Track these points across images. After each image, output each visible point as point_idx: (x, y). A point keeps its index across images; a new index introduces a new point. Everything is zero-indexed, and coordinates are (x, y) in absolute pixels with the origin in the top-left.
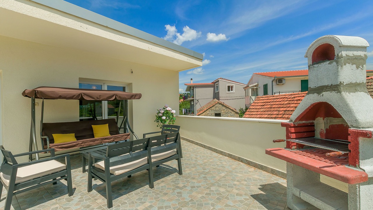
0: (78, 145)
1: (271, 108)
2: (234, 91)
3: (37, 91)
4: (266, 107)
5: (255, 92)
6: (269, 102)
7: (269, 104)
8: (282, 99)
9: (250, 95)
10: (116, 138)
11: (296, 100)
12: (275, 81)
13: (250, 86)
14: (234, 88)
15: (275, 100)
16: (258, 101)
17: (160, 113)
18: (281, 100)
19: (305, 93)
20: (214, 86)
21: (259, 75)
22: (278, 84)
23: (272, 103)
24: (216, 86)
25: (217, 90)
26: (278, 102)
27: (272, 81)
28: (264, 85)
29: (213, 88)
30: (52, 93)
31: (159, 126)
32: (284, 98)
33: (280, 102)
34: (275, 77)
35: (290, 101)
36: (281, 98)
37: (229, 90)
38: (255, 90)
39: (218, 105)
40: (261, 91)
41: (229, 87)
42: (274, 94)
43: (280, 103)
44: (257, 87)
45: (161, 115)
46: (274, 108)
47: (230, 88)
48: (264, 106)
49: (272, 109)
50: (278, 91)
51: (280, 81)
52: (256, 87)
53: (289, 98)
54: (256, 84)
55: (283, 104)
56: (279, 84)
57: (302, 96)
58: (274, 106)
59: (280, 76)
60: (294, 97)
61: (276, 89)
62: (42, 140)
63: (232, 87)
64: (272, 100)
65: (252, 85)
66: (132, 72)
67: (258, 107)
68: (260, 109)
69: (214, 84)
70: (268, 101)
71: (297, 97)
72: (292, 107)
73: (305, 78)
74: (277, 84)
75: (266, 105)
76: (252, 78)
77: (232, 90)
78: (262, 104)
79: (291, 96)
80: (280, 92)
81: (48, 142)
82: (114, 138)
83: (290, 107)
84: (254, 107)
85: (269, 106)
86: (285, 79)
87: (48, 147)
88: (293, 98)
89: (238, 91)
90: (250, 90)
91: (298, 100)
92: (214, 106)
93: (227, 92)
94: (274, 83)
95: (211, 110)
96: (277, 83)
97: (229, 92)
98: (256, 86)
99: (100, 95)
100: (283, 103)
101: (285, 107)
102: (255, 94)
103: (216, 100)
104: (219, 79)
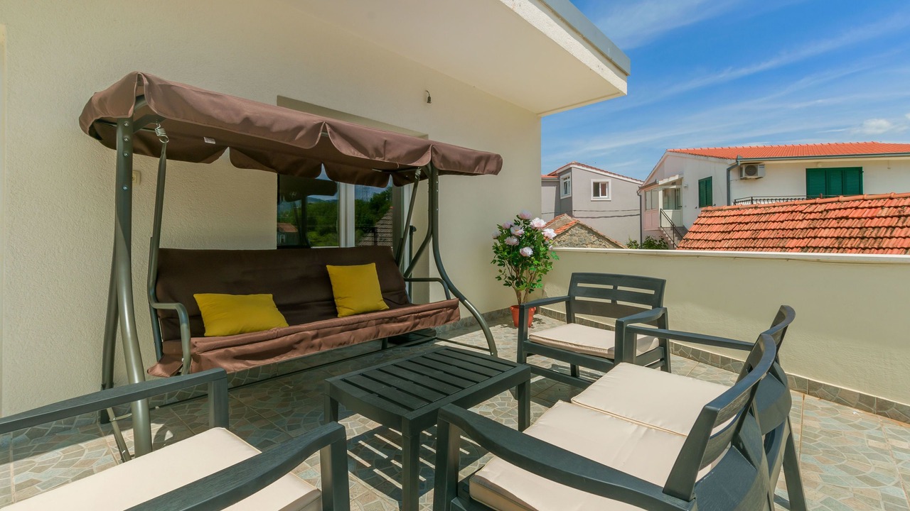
0: (303, 344)
1: (754, 239)
2: (608, 197)
3: (146, 82)
4: (737, 235)
5: (673, 198)
6: (747, 223)
7: (746, 227)
8: (786, 214)
9: (661, 206)
10: (420, 317)
11: (836, 219)
12: (736, 169)
13: (661, 183)
14: (609, 189)
15: (764, 218)
16: (710, 221)
17: (511, 235)
18: (783, 217)
19: (859, 200)
20: (557, 184)
21: (684, 155)
22: (746, 179)
23: (757, 226)
24: (562, 182)
25: (566, 193)
26: (774, 222)
27: (729, 170)
28: (700, 182)
29: (553, 189)
30: (215, 99)
31: (503, 277)
32: (792, 212)
33: (782, 222)
34: (737, 159)
35: (813, 220)
36: (783, 212)
37: (596, 194)
38: (670, 193)
39: (576, 230)
40: (690, 197)
41: (596, 185)
42: (735, 203)
43: (783, 226)
44: (678, 187)
45: (514, 241)
46: (763, 239)
47: (599, 189)
48: (729, 232)
49: (759, 243)
50: (748, 195)
51: (749, 169)
52: (675, 187)
53: (811, 213)
54: (677, 177)
55: (792, 230)
56: (749, 177)
57: (851, 208)
58: (763, 234)
59: (751, 157)
60: (827, 211)
61: (741, 191)
62: (157, 317)
63: (604, 186)
64: (755, 218)
65: (666, 181)
66: (429, 100)
67: (714, 236)
68: (720, 241)
69: (559, 178)
70: (741, 219)
71: (834, 210)
72: (826, 238)
73: (818, 163)
74: (744, 176)
75: (738, 231)
76: (663, 162)
77: (604, 194)
78: (722, 228)
79: (814, 206)
80: (752, 200)
81: (185, 328)
82: (416, 318)
83: (820, 238)
84: (699, 236)
85: (747, 234)
86: (764, 165)
87: (186, 350)
88: (821, 212)
89: (622, 196)
90: (661, 193)
91: (841, 218)
92: (567, 232)
93: (593, 198)
94: (734, 175)
95: (559, 242)
96: (741, 176)
97: (596, 198)
98: (673, 183)
99: (386, 141)
100: (791, 225)
101: (803, 238)
102: (672, 203)
103: (566, 217)
104: (571, 164)
